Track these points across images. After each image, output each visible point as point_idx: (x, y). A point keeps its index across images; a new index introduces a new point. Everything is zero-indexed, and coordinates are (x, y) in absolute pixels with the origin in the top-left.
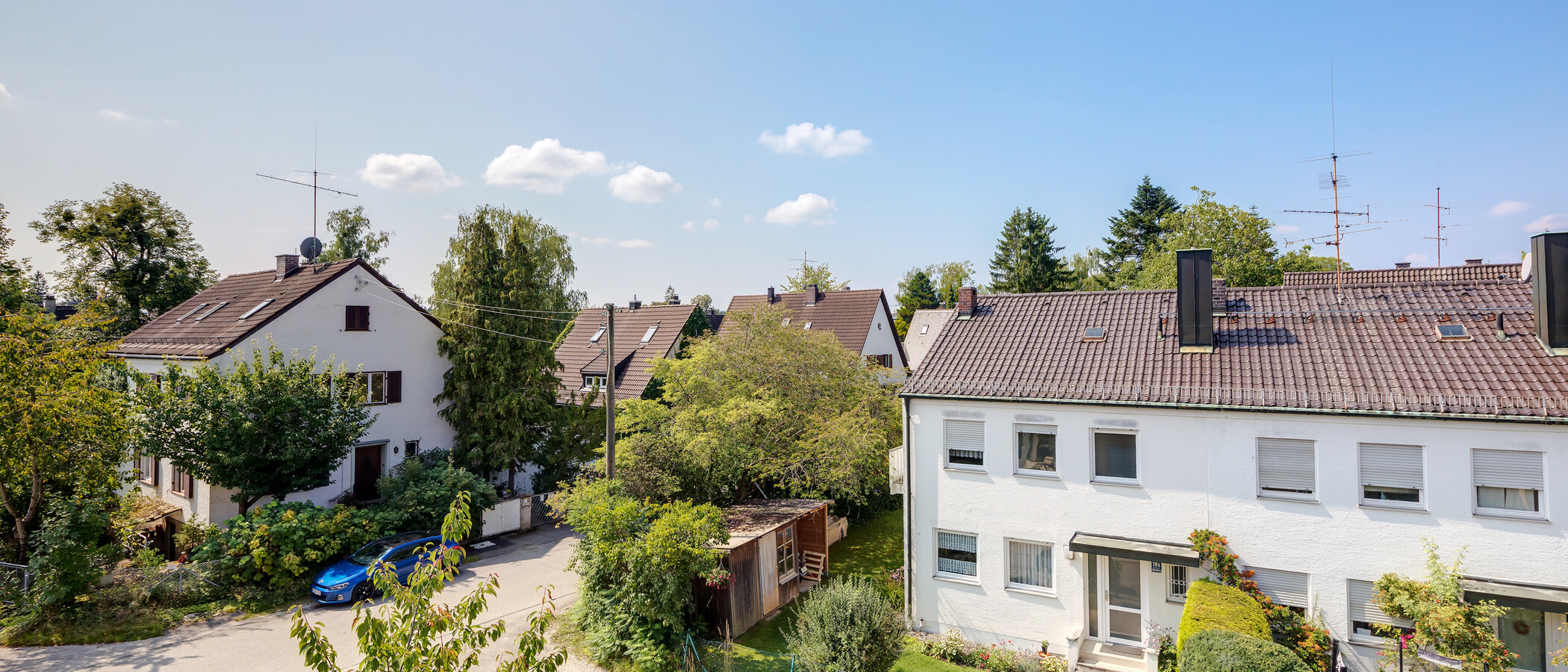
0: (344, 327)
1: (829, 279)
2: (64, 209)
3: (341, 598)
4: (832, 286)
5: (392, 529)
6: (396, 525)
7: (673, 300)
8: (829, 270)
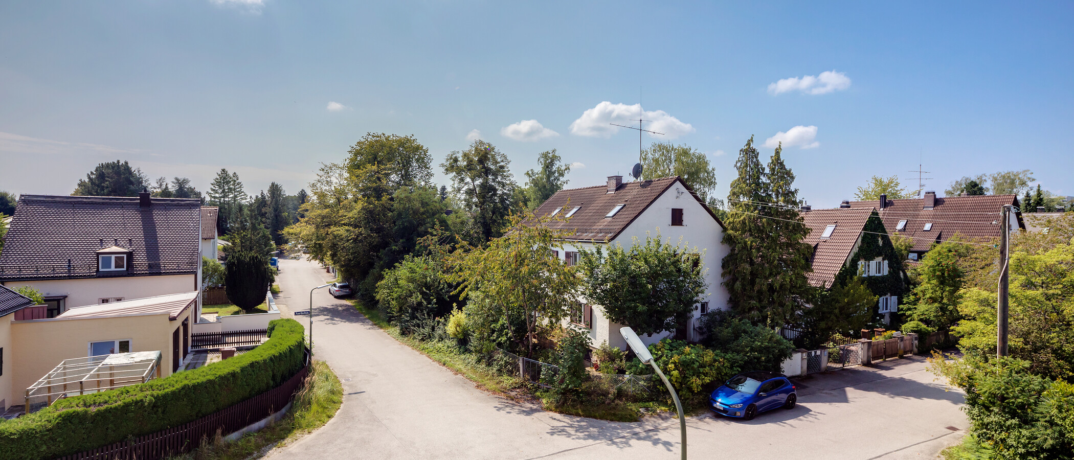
0: (670, 223)
1: (898, 188)
2: (454, 156)
3: (738, 414)
4: (903, 193)
5: (737, 366)
6: (740, 364)
7: (846, 205)
8: (898, 181)
